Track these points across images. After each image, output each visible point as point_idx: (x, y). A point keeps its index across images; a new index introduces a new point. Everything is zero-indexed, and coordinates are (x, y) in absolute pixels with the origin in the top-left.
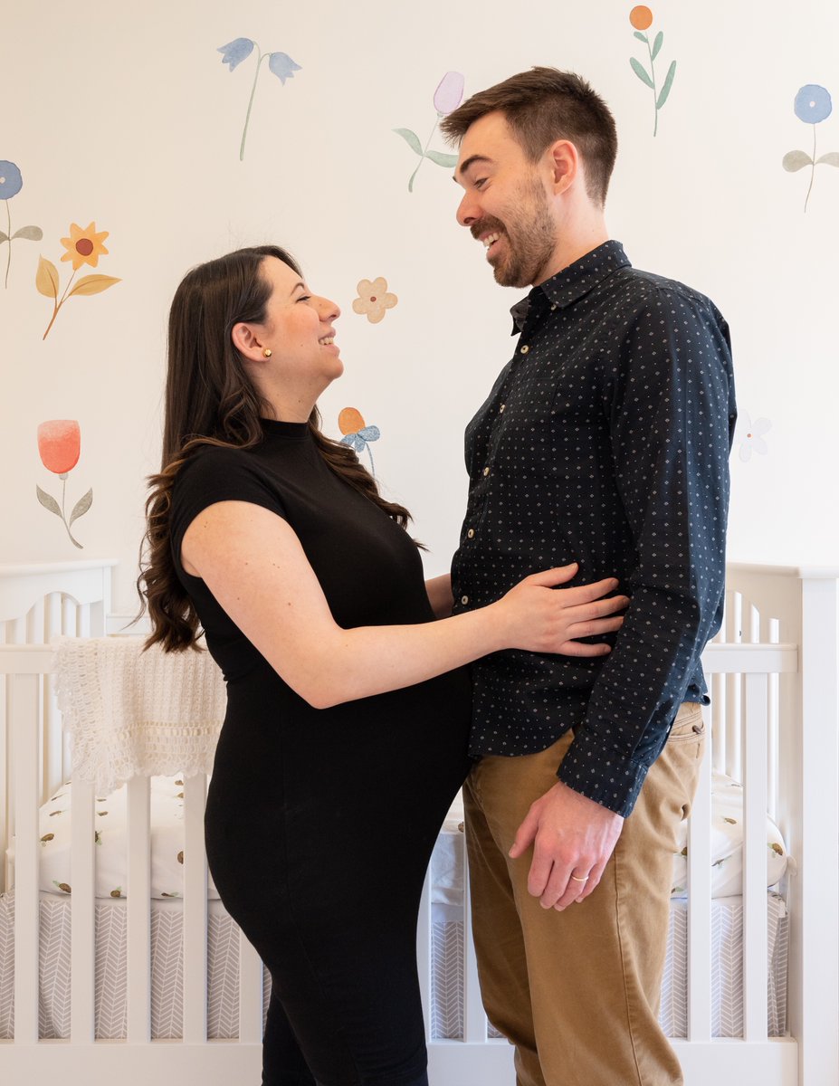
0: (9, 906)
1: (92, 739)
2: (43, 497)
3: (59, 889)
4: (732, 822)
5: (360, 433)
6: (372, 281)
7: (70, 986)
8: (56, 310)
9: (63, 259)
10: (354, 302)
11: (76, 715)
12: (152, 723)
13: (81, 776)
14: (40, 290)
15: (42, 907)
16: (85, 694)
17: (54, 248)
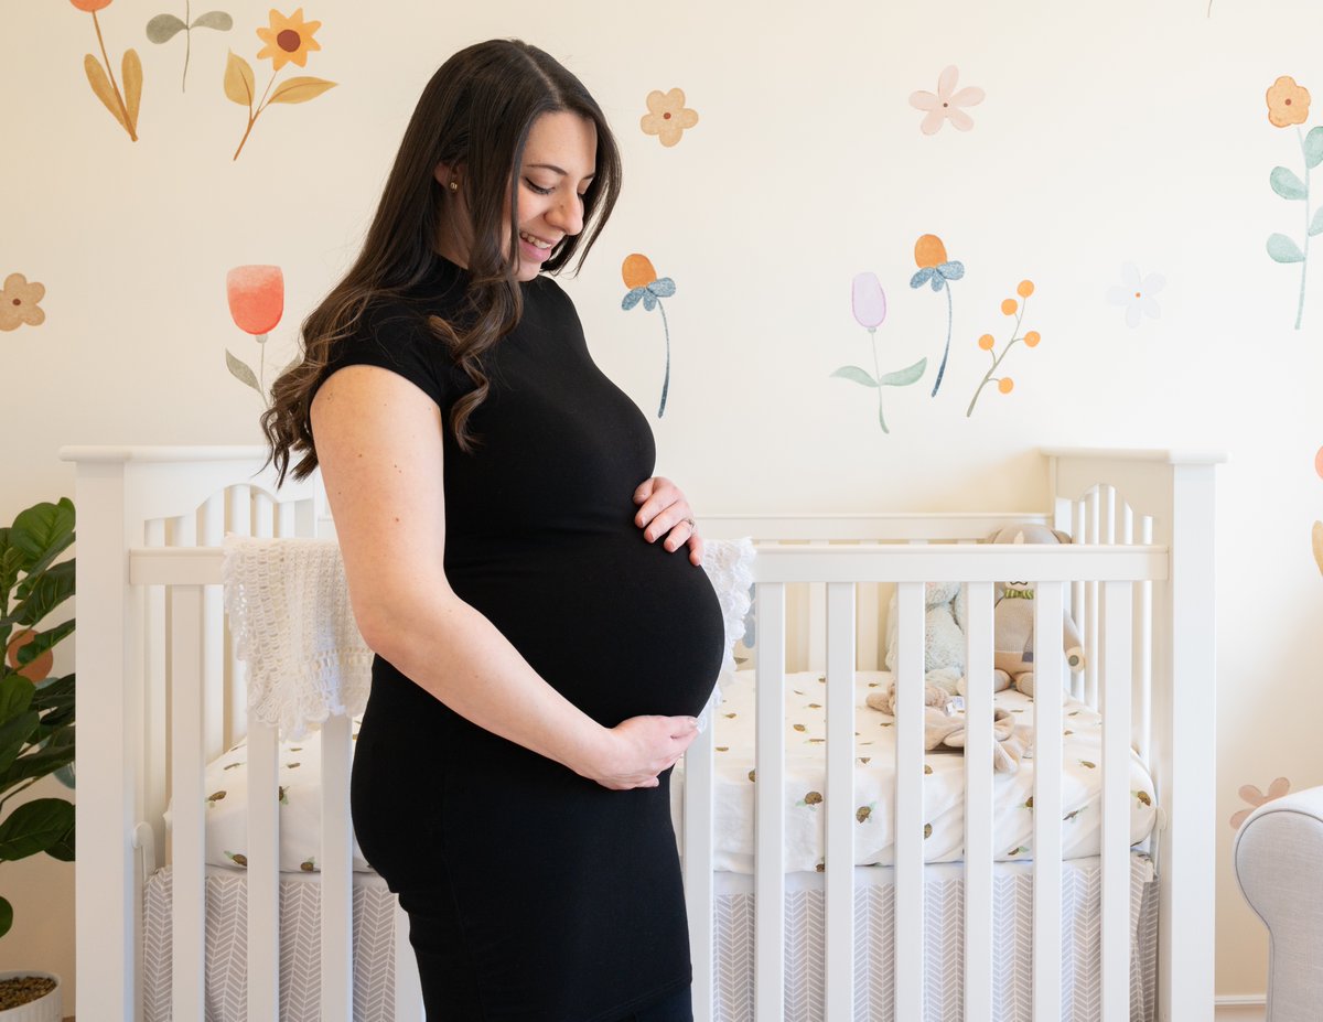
0: (166, 884)
1: (275, 670)
2: (235, 365)
3: (232, 862)
4: (1091, 766)
5: (650, 287)
6: (666, 93)
7: (246, 986)
8: (251, 122)
9: (261, 56)
10: (643, 118)
11: (255, 637)
12: (357, 649)
13: (261, 717)
14: (229, 96)
15: (210, 886)
16: (266, 612)
17: (249, 41)
